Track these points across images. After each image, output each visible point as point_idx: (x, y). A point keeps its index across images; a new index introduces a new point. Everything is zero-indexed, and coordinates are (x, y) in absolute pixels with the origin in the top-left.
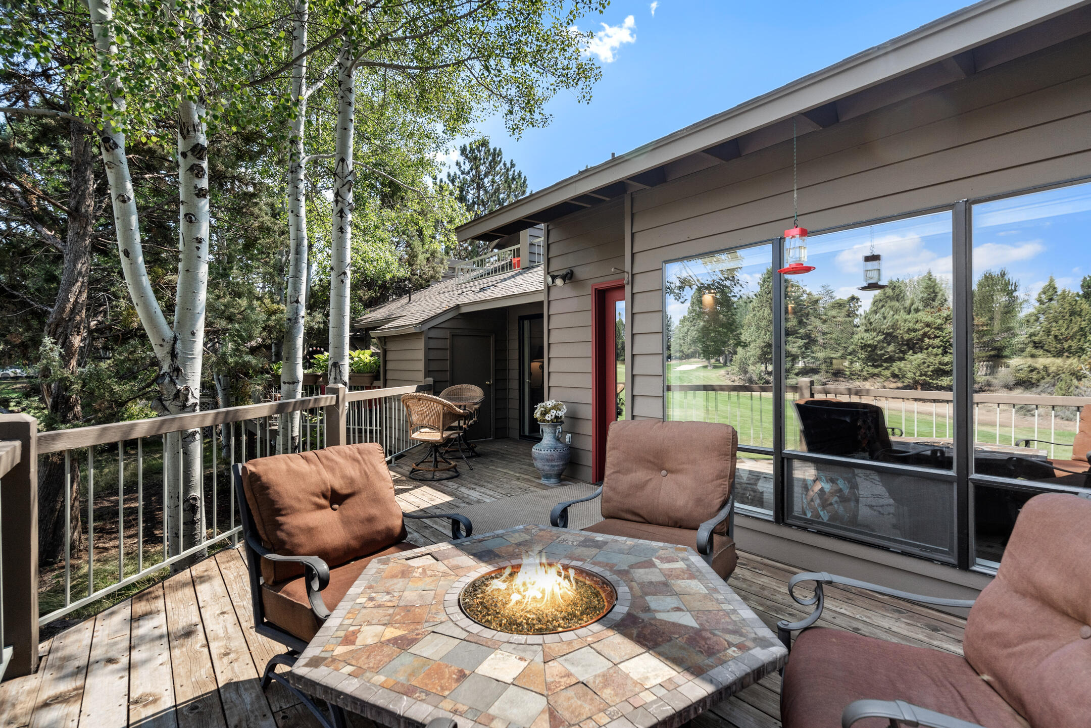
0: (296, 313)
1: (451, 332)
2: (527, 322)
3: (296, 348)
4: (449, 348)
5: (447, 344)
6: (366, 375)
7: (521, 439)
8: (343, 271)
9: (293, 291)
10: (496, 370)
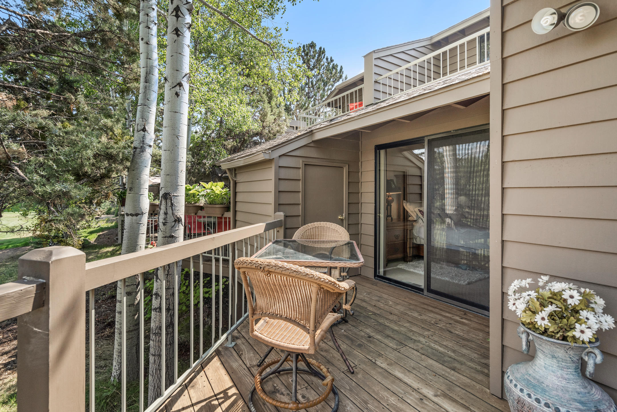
0: (143, 140)
1: (303, 161)
2: (382, 152)
3: (140, 178)
4: (301, 178)
5: (299, 174)
6: (217, 206)
7: (377, 279)
8: (178, 82)
9: (141, 119)
10: (349, 203)
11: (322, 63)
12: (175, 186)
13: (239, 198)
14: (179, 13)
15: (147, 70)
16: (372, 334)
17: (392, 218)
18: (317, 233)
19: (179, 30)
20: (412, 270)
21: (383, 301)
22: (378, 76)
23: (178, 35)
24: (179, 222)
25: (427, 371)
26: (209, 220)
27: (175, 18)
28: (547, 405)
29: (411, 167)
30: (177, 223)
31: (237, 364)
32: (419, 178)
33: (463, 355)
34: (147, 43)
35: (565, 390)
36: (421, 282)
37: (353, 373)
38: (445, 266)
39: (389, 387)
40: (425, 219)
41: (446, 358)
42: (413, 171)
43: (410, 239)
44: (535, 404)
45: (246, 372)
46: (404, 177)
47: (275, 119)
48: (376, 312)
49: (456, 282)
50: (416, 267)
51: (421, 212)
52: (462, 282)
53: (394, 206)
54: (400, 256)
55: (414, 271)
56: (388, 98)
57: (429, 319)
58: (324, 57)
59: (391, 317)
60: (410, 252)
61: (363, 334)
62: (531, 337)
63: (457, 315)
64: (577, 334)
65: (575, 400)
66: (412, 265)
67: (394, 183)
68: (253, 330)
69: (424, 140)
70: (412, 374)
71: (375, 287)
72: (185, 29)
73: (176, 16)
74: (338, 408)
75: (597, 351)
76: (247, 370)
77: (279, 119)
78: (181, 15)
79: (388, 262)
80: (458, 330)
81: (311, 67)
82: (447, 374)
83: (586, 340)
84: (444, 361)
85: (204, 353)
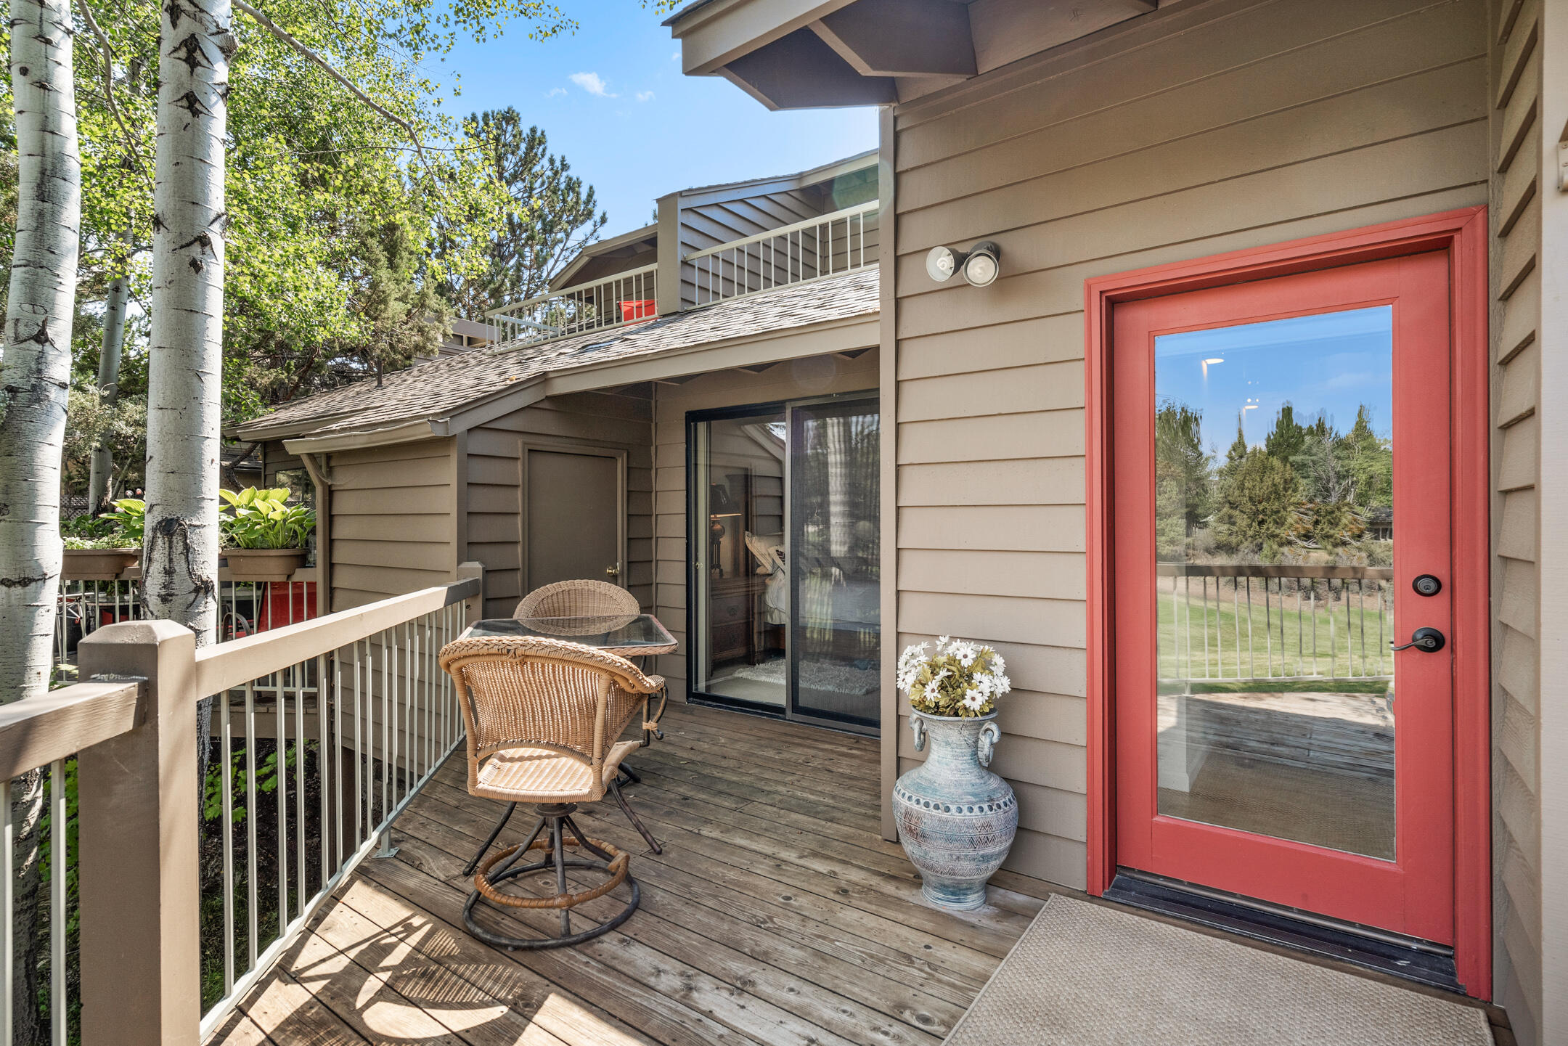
0: (38, 368)
1: (525, 443)
2: (702, 427)
3: (34, 475)
4: (521, 483)
5: (517, 472)
6: (273, 553)
7: (693, 702)
8: (196, 234)
9: (27, 307)
10: (629, 539)
11: (537, 169)
12: (193, 501)
13: (343, 530)
14: (198, 55)
15: (42, 162)
16: (689, 794)
17: (721, 571)
18: (567, 605)
19: (196, 100)
20: (763, 678)
21: (707, 740)
22: (691, 250)
23: (196, 113)
24: (207, 592)
25: (788, 829)
26: (244, 594)
27: (184, 67)
28: (937, 807)
29: (759, 457)
30: (201, 595)
31: (415, 880)
32: (775, 483)
33: (848, 800)
34: (43, 87)
35: (958, 784)
36: (781, 699)
37: (659, 853)
38: (826, 665)
39: (725, 860)
40: (787, 568)
41: (822, 808)
42: (762, 467)
43: (760, 613)
44: (924, 809)
45: (442, 887)
46: (747, 479)
47: (409, 313)
48: (694, 758)
49: (847, 691)
50: (773, 672)
51: (781, 554)
52: (856, 692)
53: (726, 542)
54: (740, 651)
55: (767, 680)
56: (711, 303)
57: (794, 758)
58: (543, 156)
59: (724, 763)
60: (759, 643)
61: (673, 796)
62: (925, 726)
63: (843, 745)
64: (967, 702)
65: (968, 794)
66: (764, 670)
67: (724, 492)
68: (475, 782)
69: (784, 408)
70: (763, 838)
71: (689, 717)
72: (214, 98)
73: (186, 60)
74: (639, 901)
75: (994, 727)
76: (443, 885)
77: (422, 313)
78: (204, 62)
79: (717, 666)
80: (844, 767)
81: (506, 174)
82: (820, 829)
83: (977, 708)
84: (817, 813)
85: (330, 877)
